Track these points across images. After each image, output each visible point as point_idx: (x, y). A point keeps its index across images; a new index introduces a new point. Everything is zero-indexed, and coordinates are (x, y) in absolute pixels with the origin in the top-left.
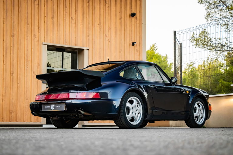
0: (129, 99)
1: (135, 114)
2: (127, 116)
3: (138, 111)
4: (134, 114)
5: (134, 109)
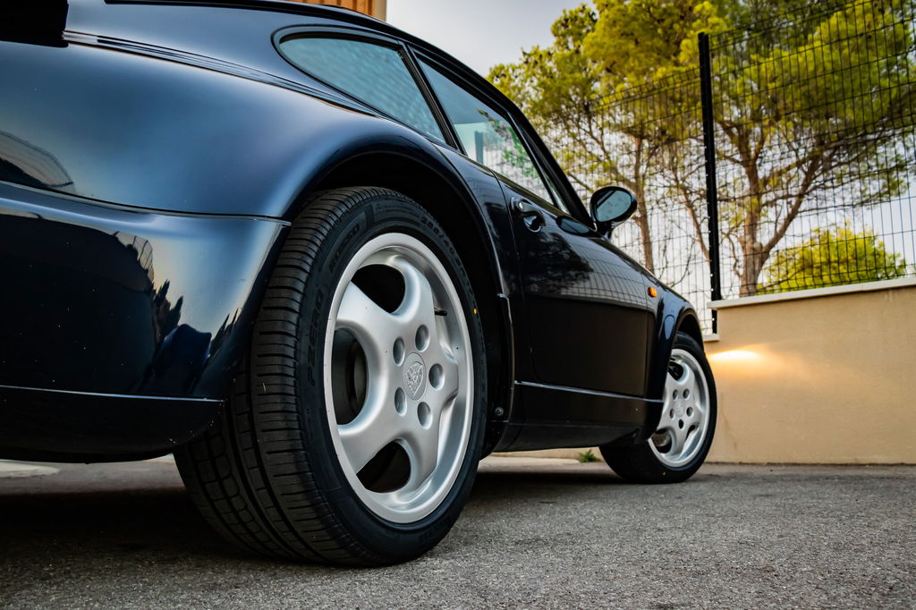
0: (361, 257)
1: (422, 410)
2: (340, 433)
3: (442, 381)
4: (409, 408)
5: (412, 358)
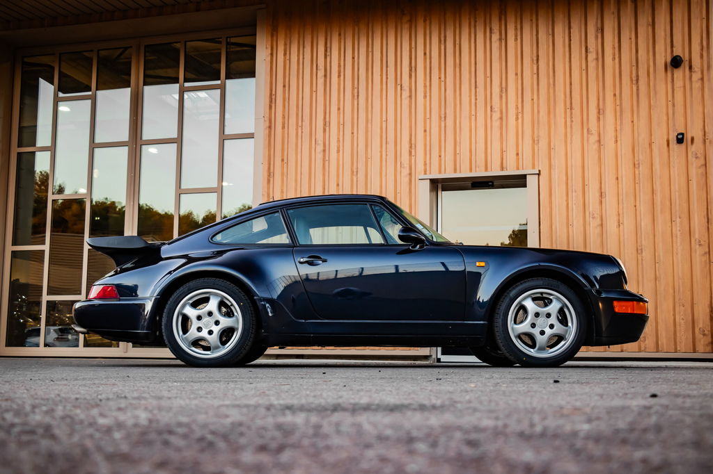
1: (210, 331)
2: (183, 337)
3: (220, 324)
4: (204, 331)
5: (206, 319)
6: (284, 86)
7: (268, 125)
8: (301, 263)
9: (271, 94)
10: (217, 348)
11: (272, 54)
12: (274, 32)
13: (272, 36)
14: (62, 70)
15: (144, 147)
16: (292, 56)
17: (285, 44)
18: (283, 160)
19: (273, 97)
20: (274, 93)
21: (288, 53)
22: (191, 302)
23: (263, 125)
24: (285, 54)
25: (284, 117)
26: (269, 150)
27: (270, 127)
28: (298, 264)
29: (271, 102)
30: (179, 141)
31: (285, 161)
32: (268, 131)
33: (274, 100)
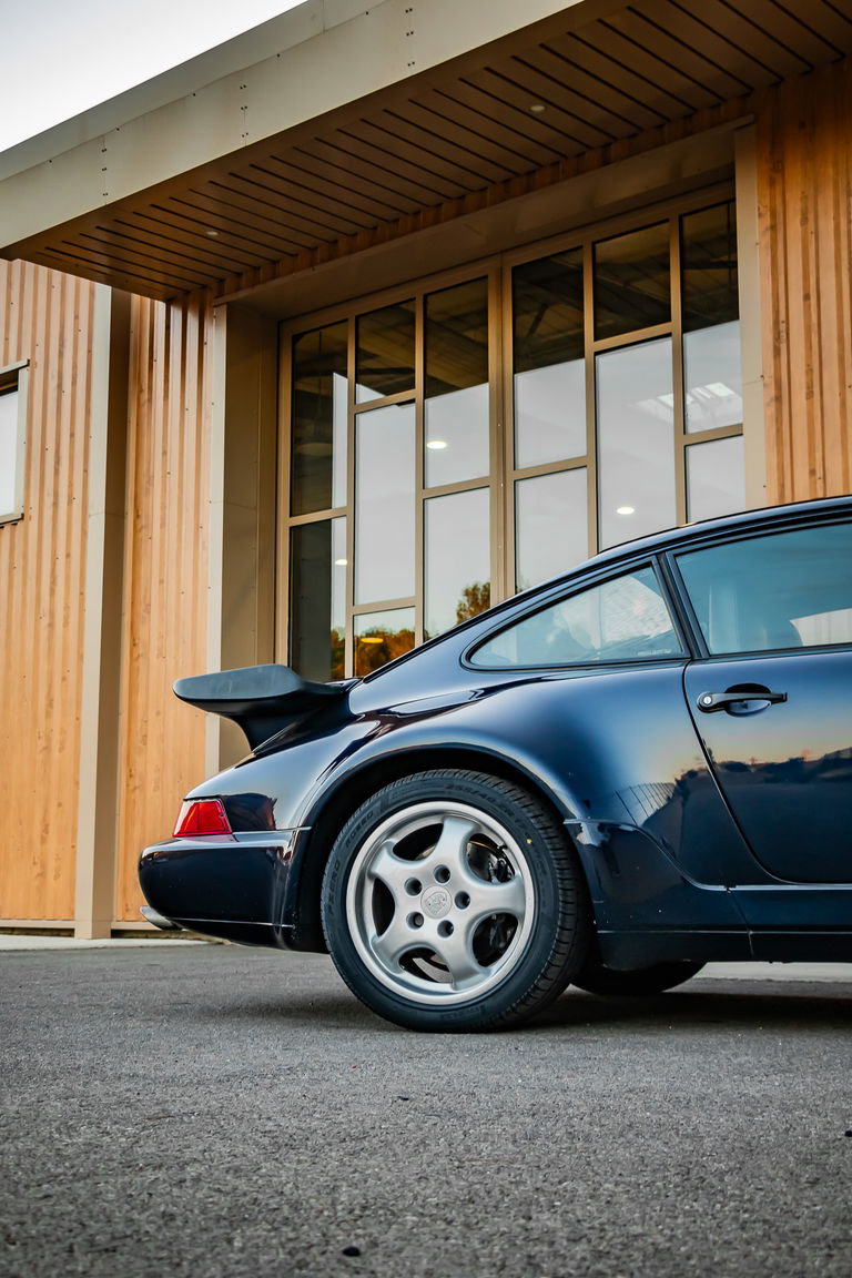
4: (428, 924)
5: (432, 890)
6: (807, 297)
7: (773, 393)
8: (705, 709)
9: (776, 323)
10: (464, 974)
11: (773, 228)
12: (775, 173)
13: (772, 183)
14: (362, 346)
15: (522, 486)
16: (822, 223)
17: (804, 197)
18: (812, 472)
19: (783, 327)
20: (782, 317)
21: (811, 217)
22: (395, 840)
23: (762, 395)
24: (804, 221)
25: (809, 370)
26: (780, 453)
27: (778, 399)
28: (697, 714)
29: (777, 338)
30: (592, 462)
31: (819, 473)
32: (772, 409)
33: (783, 335)
